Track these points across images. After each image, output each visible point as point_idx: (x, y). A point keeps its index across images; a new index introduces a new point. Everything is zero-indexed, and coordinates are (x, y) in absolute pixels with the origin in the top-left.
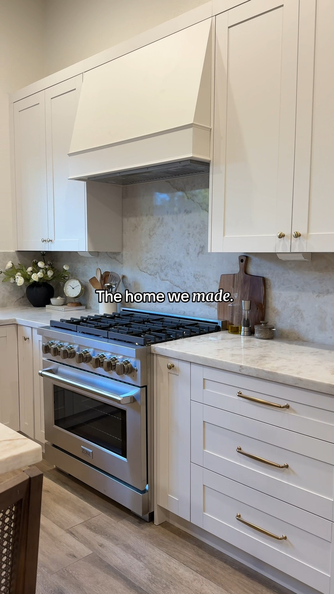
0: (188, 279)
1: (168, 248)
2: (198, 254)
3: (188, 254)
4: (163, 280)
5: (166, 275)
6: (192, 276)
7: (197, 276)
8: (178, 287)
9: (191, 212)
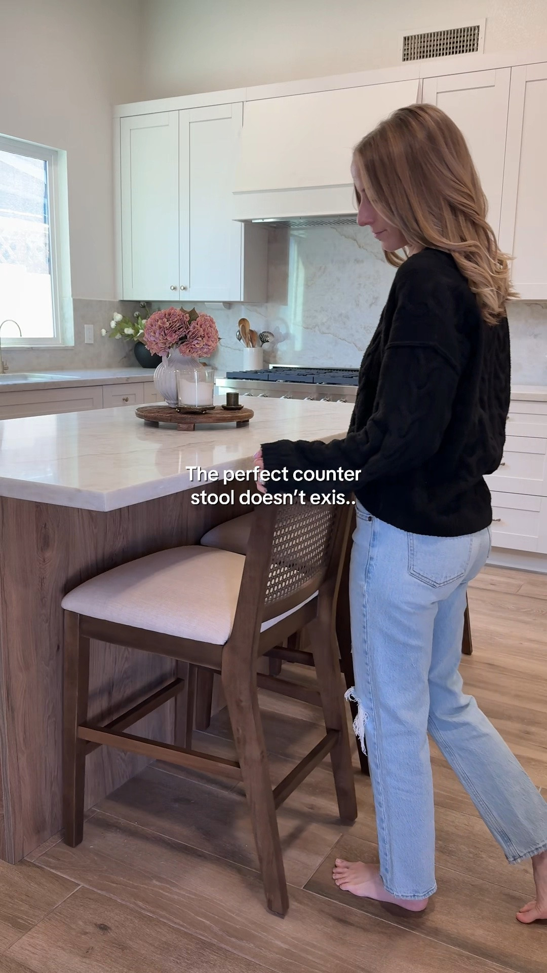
0: (357, 332)
1: (332, 299)
2: (371, 305)
3: (358, 305)
4: (323, 333)
5: (328, 328)
6: (361, 328)
7: (369, 328)
8: (343, 340)
9: (362, 261)
